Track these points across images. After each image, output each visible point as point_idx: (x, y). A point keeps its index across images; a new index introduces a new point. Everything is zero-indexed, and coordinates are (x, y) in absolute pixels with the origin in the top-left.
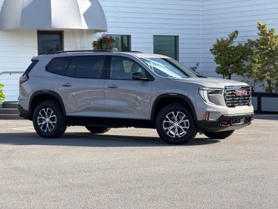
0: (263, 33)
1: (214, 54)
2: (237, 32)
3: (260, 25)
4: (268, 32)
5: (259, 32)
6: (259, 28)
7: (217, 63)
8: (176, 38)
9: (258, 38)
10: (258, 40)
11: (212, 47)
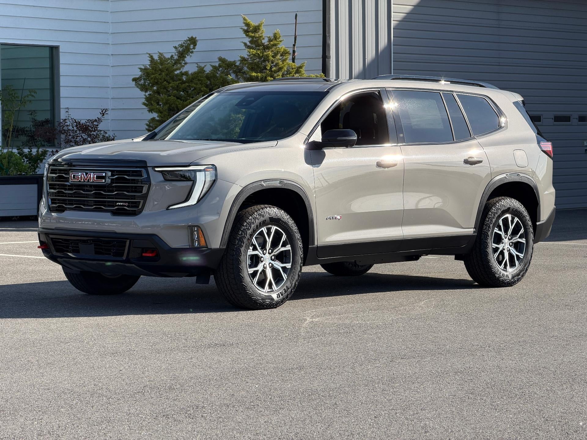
0: (255, 43)
1: (144, 88)
2: (193, 41)
3: (248, 25)
4: (265, 41)
5: (247, 40)
6: (246, 32)
7: (151, 111)
8: (53, 51)
9: (245, 54)
10: (243, 60)
11: (138, 73)
